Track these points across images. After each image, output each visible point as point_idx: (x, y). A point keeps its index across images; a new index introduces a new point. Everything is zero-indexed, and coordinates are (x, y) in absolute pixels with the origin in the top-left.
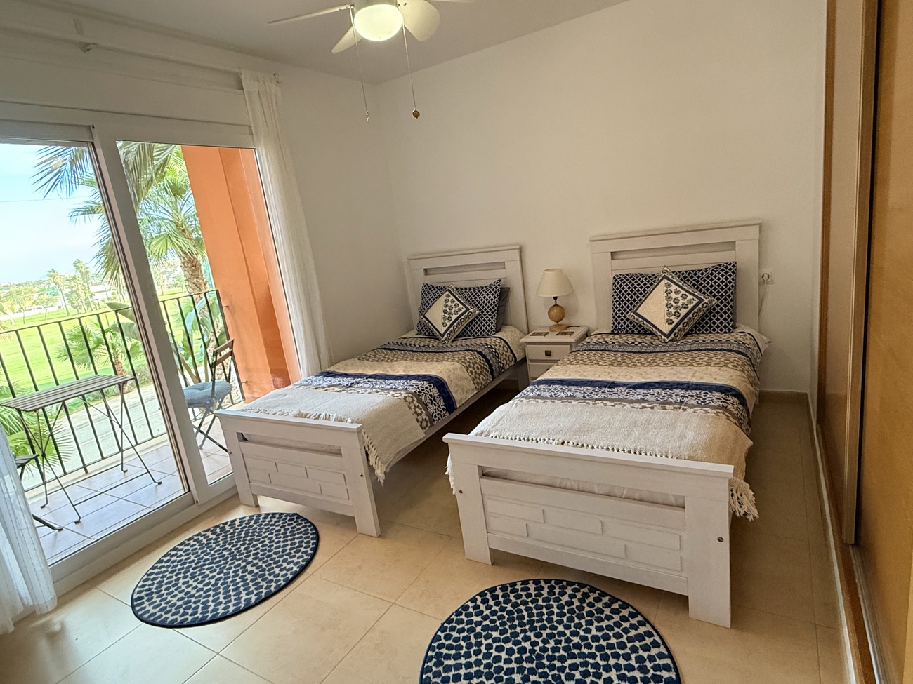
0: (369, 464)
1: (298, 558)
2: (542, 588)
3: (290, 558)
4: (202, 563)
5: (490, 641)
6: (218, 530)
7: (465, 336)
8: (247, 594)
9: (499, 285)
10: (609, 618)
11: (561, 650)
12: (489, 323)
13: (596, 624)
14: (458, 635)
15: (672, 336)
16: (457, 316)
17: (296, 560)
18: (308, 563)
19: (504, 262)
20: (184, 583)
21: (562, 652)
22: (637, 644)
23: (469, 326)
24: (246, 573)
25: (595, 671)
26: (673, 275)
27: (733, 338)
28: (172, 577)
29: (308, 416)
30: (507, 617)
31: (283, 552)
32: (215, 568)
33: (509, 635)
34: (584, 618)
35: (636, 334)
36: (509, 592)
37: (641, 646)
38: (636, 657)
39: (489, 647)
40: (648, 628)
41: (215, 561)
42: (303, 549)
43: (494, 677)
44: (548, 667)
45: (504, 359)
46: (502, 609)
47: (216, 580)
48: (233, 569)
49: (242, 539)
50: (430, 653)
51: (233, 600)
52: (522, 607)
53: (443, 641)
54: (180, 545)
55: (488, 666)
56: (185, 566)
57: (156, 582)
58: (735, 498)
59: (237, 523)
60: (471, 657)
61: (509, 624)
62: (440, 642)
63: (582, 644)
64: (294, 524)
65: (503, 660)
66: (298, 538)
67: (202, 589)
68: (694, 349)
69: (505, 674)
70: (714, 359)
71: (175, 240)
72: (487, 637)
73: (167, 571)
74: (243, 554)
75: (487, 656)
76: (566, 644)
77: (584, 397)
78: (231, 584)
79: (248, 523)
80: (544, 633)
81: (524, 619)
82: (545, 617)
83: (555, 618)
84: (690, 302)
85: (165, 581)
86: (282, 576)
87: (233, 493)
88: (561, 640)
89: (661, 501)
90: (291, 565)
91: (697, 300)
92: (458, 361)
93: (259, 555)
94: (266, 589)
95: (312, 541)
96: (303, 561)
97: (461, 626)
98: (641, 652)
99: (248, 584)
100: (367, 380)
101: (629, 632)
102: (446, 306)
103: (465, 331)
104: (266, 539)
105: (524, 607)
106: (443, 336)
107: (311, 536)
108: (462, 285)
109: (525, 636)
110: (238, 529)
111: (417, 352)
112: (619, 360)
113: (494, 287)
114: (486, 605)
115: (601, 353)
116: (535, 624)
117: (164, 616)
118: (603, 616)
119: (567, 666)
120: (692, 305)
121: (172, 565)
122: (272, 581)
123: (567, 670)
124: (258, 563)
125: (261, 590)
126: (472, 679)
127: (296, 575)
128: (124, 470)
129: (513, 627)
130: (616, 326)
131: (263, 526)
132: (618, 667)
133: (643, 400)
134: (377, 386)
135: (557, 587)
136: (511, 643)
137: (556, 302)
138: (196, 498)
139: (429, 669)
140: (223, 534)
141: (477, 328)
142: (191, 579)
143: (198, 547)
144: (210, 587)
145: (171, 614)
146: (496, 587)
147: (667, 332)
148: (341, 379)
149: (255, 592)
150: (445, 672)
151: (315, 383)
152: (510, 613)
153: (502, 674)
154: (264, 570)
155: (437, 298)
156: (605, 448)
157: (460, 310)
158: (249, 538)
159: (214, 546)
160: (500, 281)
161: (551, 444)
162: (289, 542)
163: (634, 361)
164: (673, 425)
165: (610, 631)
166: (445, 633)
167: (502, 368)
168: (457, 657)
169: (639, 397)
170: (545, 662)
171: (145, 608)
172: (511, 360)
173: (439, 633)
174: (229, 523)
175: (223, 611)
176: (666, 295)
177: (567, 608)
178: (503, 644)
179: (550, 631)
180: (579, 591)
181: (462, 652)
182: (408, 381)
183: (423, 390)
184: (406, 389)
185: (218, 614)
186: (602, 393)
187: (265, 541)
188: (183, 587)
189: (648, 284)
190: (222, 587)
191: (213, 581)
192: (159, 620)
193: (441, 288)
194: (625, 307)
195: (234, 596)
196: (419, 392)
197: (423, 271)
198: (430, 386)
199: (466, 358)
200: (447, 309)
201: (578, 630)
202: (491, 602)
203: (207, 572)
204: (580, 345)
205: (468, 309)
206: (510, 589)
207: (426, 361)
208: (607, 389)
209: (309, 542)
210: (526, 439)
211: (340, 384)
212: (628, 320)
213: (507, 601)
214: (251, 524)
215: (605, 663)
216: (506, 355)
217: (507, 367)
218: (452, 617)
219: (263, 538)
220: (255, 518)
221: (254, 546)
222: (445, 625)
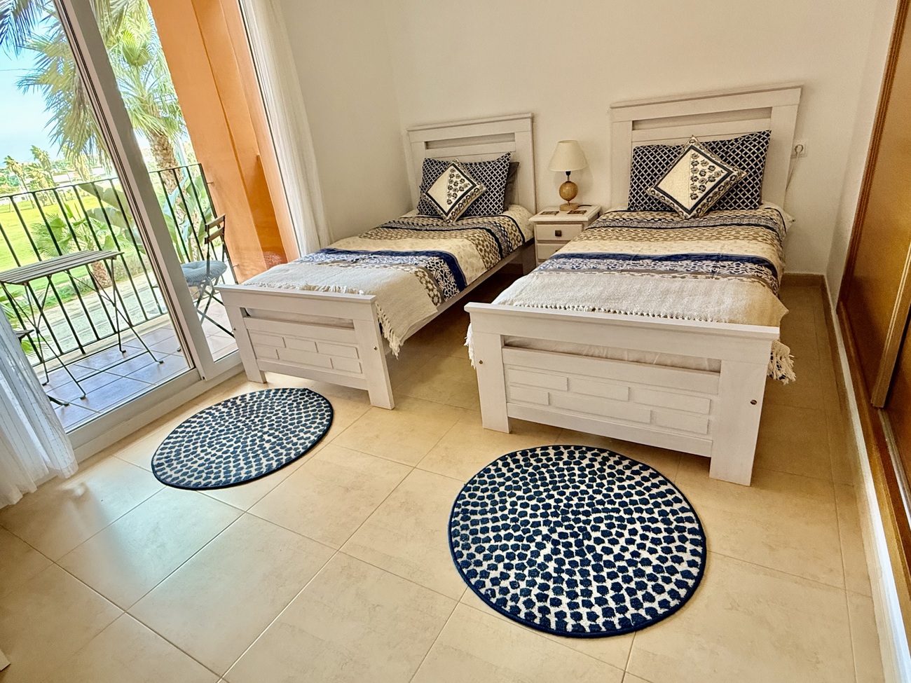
0: (383, 337)
1: (314, 428)
2: (562, 453)
3: (307, 428)
4: (218, 433)
5: (514, 499)
6: (229, 404)
7: (471, 215)
8: (267, 460)
9: (508, 159)
10: (629, 478)
11: (585, 506)
12: (497, 200)
13: (617, 483)
14: (482, 494)
15: (695, 212)
16: (463, 193)
17: (312, 430)
18: (325, 432)
19: (514, 133)
20: (202, 451)
21: (586, 508)
22: (659, 500)
23: (475, 204)
24: (264, 442)
25: (619, 523)
26: (701, 145)
27: (760, 213)
28: (189, 446)
29: (317, 288)
30: (529, 478)
31: (298, 423)
32: (231, 438)
33: (532, 493)
34: (606, 479)
35: (654, 211)
36: (529, 456)
37: (663, 502)
38: (659, 512)
39: (514, 504)
40: (669, 486)
41: (231, 431)
42: (318, 421)
43: (521, 529)
44: (573, 520)
45: (513, 239)
46: (524, 472)
47: (235, 448)
48: (250, 439)
49: (255, 412)
50: (456, 510)
51: (254, 466)
52: (544, 470)
53: (468, 499)
54: (193, 417)
55: (514, 520)
56: (201, 436)
57: (173, 450)
58: (775, 361)
59: (248, 398)
60: (496, 512)
61: (532, 484)
62: (465, 500)
63: (606, 500)
64: (306, 399)
65: (528, 515)
66: (312, 411)
67: (221, 457)
68: (719, 224)
69: (531, 526)
70: (742, 233)
71: (140, 117)
72: (511, 495)
73: (184, 441)
74: (258, 425)
75: (513, 511)
76: (590, 501)
77: (608, 268)
78: (250, 452)
79: (259, 398)
80: (568, 492)
81: (546, 479)
82: (567, 478)
83: (577, 479)
84: (718, 174)
85: (183, 450)
86: (301, 444)
87: (241, 370)
88: (585, 498)
89: (694, 366)
90: (308, 435)
91: (726, 172)
92: (467, 238)
93: (275, 426)
94: (286, 455)
95: (327, 414)
96: (319, 431)
97: (484, 486)
98: (663, 507)
99: (267, 451)
100: (372, 257)
101: (651, 490)
102: (451, 182)
103: (471, 210)
104: (279, 412)
105: (546, 470)
106: (447, 214)
107: (325, 409)
108: (467, 160)
109: (548, 494)
110: (249, 403)
111: (421, 230)
112: (639, 235)
113: (502, 161)
114: (507, 468)
115: (620, 229)
116: (558, 484)
117: (187, 480)
118: (624, 477)
119: (592, 519)
120: (720, 178)
121: (188, 435)
122: (291, 449)
123: (593, 523)
124: (274, 433)
125: (281, 457)
126: (500, 531)
127: (315, 444)
128: (122, 350)
129: (536, 487)
130: (633, 203)
131: (274, 400)
132: (642, 520)
133: (672, 271)
134: (385, 262)
135: (577, 452)
136: (536, 500)
137: (568, 178)
138: (202, 374)
139: (457, 523)
140: (235, 408)
141: (483, 206)
142: (209, 447)
143: (212, 420)
144: (229, 454)
145: (194, 477)
146: (516, 453)
147: (689, 208)
148: (345, 256)
149: (275, 458)
150: (472, 525)
151: (318, 260)
152: (531, 475)
153: (528, 527)
154: (281, 439)
155: (440, 173)
156: (639, 313)
157: (466, 186)
158: (262, 411)
159: (227, 418)
160: (509, 154)
161: (581, 310)
162: (303, 415)
163: (655, 236)
164: (707, 293)
165: (632, 489)
166: (469, 492)
167: (511, 248)
168: (483, 512)
169: (668, 268)
170: (570, 515)
171: (167, 473)
172: (519, 240)
173: (463, 493)
174: (240, 398)
175: (246, 475)
176: (692, 167)
177: (588, 470)
178: (527, 501)
179: (573, 490)
180: (600, 455)
181: (488, 509)
182: (417, 257)
183: (434, 265)
184: (416, 264)
185: (241, 478)
186: (627, 265)
187: (278, 414)
188: (202, 455)
189: (672, 157)
190: (241, 454)
191: (231, 449)
192: (182, 484)
193: (445, 164)
194: (645, 182)
195: (255, 462)
196: (430, 267)
197: (423, 144)
198: (441, 262)
199: (475, 235)
200: (452, 185)
201: (600, 489)
202: (512, 466)
203: (224, 442)
204: (596, 222)
205: (474, 185)
206: (530, 454)
207: (433, 238)
208: (631, 262)
209: (324, 414)
210: (553, 307)
211: (344, 260)
212: (646, 196)
213: (529, 465)
214: (262, 399)
215: (629, 516)
216: (515, 235)
217: (515, 247)
218: (474, 479)
219: (276, 411)
220: (265, 393)
221: (268, 418)
222: (469, 485)
